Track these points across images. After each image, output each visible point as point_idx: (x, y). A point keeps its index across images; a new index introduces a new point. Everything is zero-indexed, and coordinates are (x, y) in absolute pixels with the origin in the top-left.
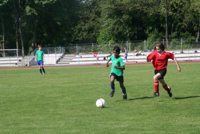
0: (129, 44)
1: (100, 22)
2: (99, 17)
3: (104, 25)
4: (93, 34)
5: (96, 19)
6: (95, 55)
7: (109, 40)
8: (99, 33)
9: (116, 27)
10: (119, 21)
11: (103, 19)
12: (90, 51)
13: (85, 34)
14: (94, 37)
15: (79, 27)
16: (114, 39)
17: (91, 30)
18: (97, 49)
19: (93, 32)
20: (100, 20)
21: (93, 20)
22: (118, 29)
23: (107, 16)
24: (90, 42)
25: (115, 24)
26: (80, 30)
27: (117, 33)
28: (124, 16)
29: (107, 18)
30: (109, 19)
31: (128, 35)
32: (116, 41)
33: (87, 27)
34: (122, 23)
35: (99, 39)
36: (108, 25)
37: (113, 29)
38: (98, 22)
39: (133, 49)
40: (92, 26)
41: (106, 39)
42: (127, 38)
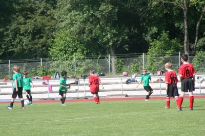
0: (111, 60)
1: (56, 17)
2: (55, 8)
3: (63, 24)
4: (41, 40)
5: (48, 13)
6: (46, 81)
7: (72, 53)
8: (54, 38)
9: (88, 27)
10: (93, 15)
11: (62, 11)
12: (36, 74)
13: (25, 40)
14: (43, 46)
15: (14, 26)
16: (83, 51)
17: (37, 33)
18: (51, 70)
19: (42, 37)
20: (56, 13)
21: (43, 13)
22: (91, 32)
23: (68, 5)
24: (36, 57)
25: (85, 22)
26: (16, 32)
27: (89, 38)
28: (103, 7)
29: (70, 11)
30: (74, 12)
31: (111, 44)
32: (87, 54)
33: (29, 26)
34: (98, 20)
35: (54, 50)
36: (72, 24)
37: (82, 32)
38: (53, 18)
39: (119, 71)
40: (40, 25)
41: (67, 51)
42: (109, 48)
